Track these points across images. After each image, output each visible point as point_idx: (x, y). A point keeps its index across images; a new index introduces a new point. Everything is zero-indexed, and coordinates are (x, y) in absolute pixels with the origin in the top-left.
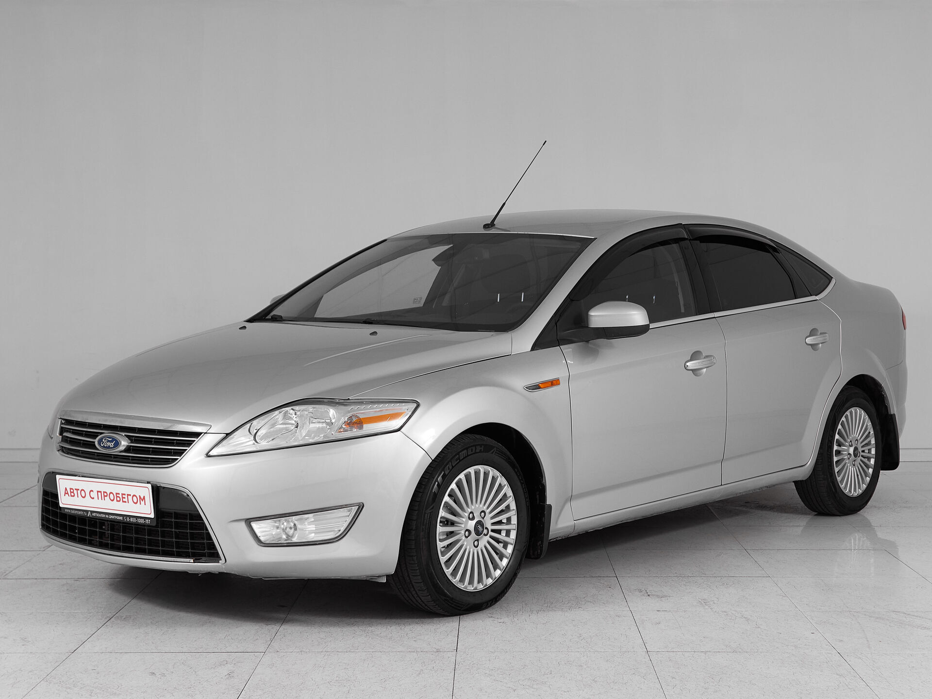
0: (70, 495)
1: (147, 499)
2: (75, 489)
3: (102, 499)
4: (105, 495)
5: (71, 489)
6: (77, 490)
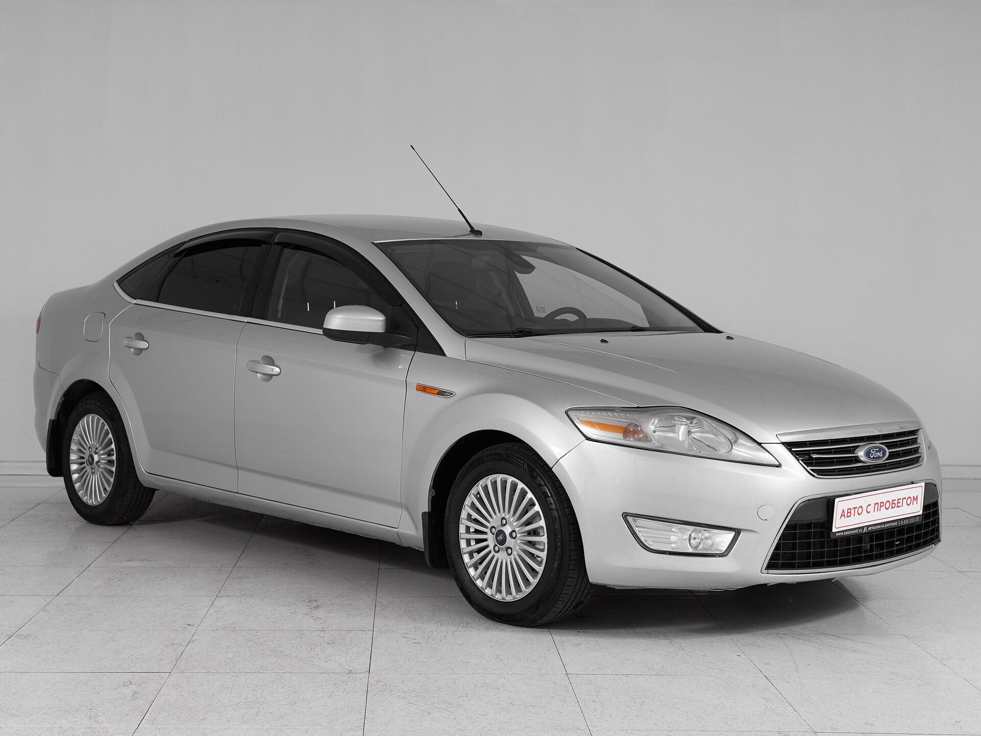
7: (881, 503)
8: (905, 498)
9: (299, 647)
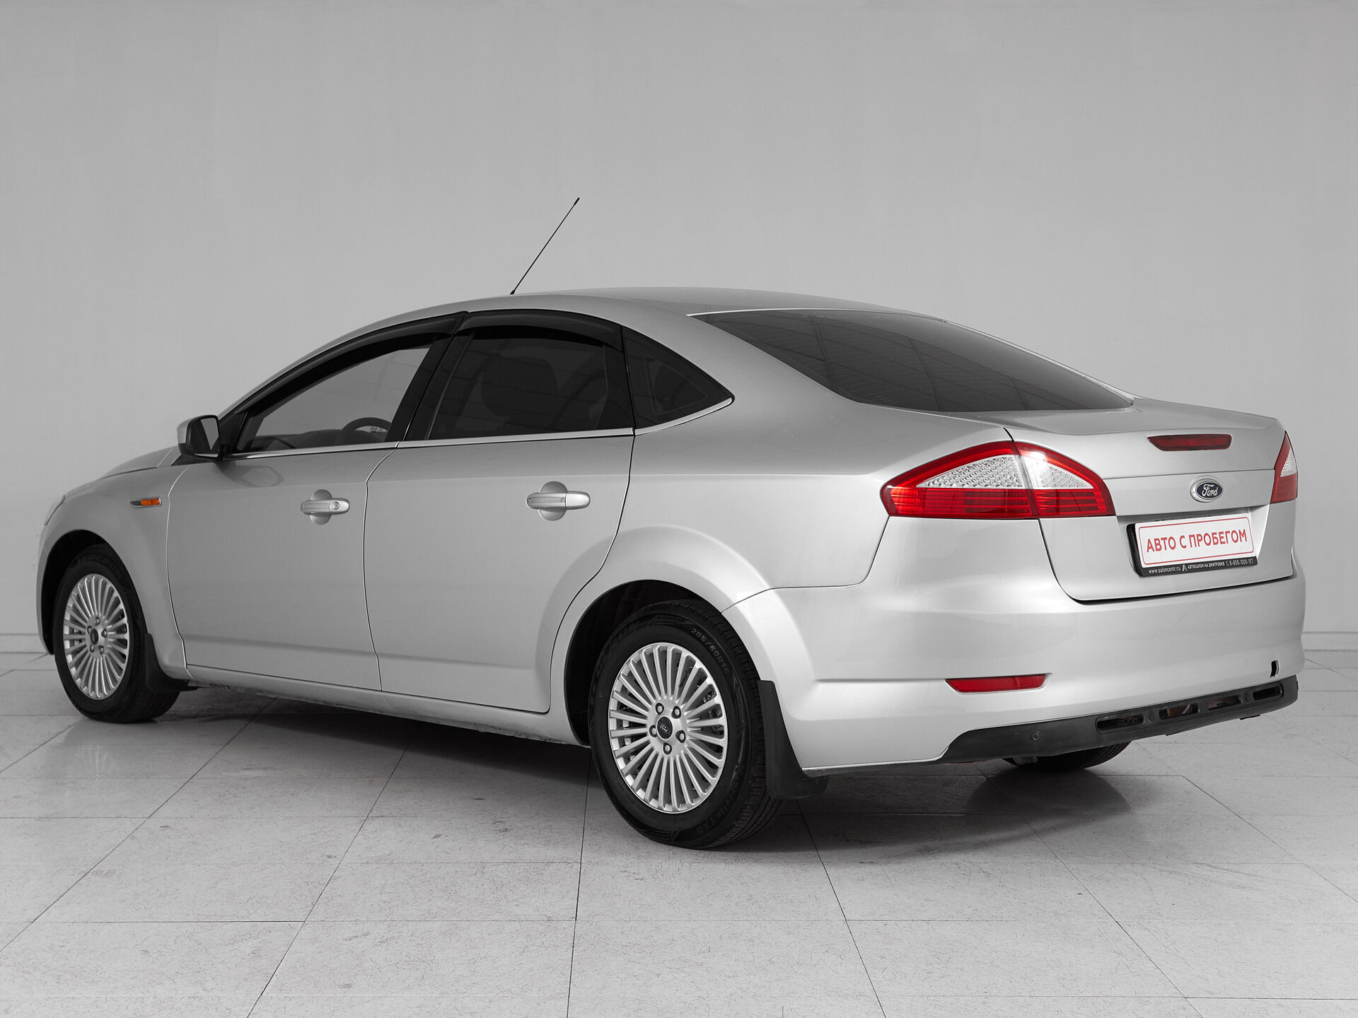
9: (480, 885)
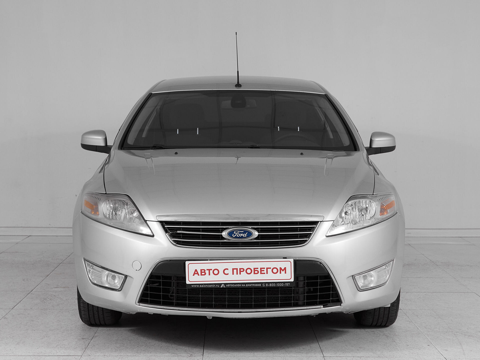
0: (200, 273)
1: (288, 270)
2: (207, 270)
3: (237, 274)
4: (241, 270)
5: (201, 270)
6: (209, 270)
7: (240, 269)
8: (270, 268)
